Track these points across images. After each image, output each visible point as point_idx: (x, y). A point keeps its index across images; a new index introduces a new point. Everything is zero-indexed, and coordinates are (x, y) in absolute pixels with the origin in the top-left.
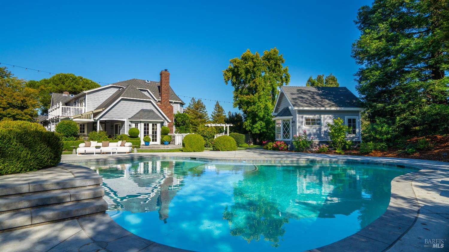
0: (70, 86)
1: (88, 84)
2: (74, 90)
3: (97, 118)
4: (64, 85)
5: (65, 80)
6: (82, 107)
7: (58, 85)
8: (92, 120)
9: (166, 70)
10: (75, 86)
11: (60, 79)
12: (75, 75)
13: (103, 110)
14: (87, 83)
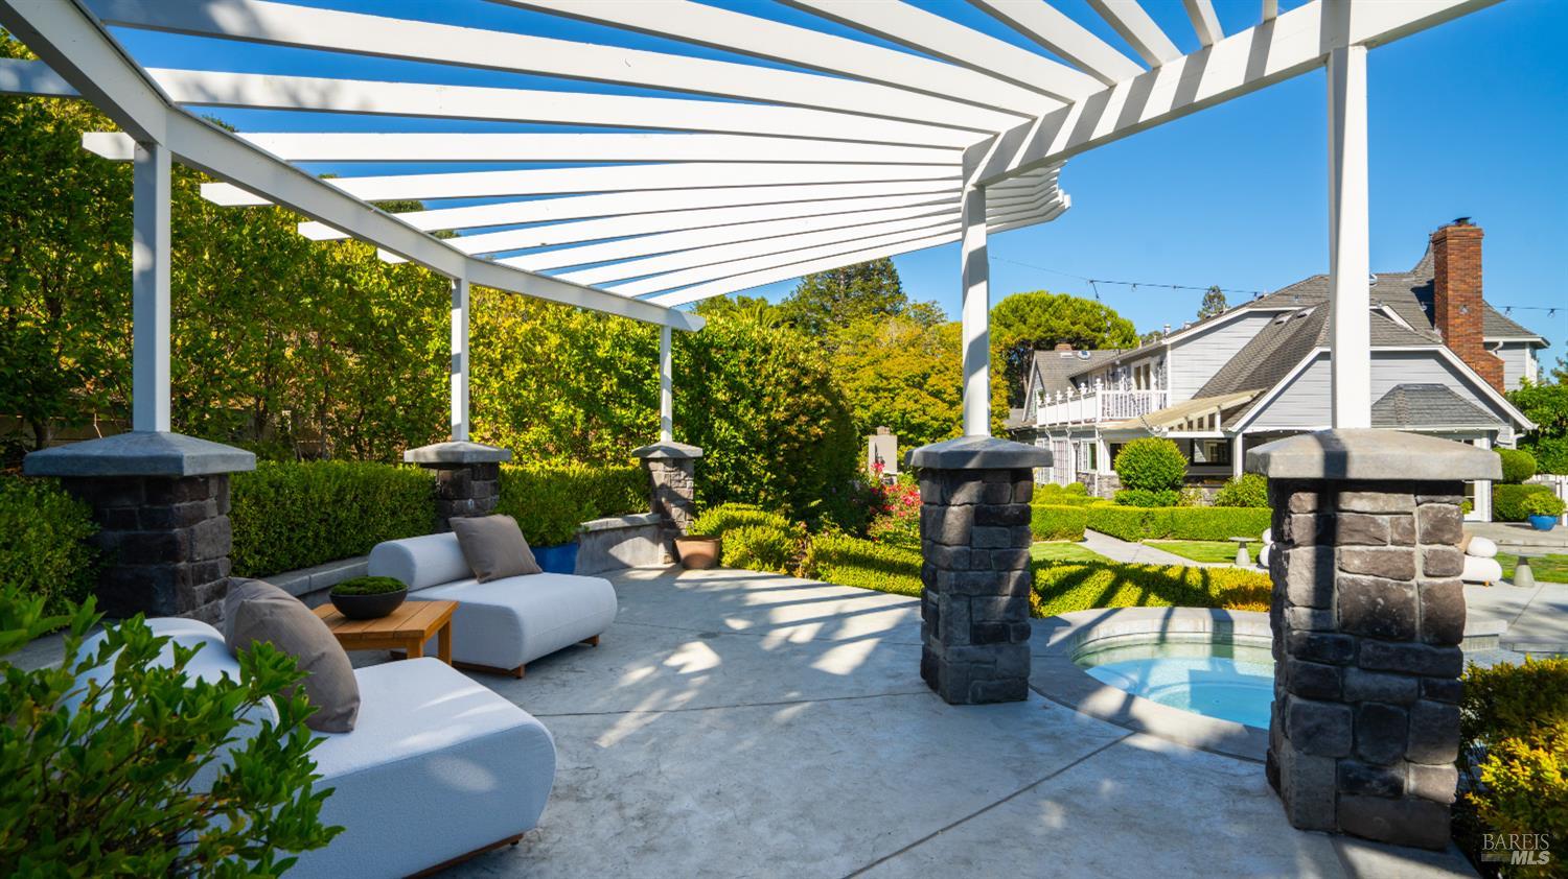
0: (1039, 326)
1: (1084, 314)
2: (1049, 334)
3: (1234, 429)
4: (1025, 324)
5: (1028, 309)
6: (1148, 387)
7: (1010, 326)
8: (1218, 433)
9: (1460, 221)
10: (1054, 323)
11: (1015, 311)
12: (1051, 293)
13: (1255, 399)
14: (1082, 311)
